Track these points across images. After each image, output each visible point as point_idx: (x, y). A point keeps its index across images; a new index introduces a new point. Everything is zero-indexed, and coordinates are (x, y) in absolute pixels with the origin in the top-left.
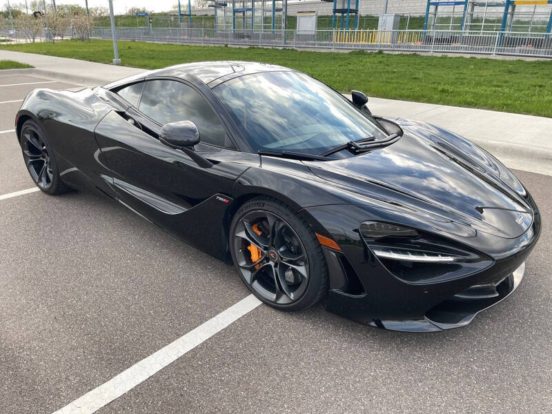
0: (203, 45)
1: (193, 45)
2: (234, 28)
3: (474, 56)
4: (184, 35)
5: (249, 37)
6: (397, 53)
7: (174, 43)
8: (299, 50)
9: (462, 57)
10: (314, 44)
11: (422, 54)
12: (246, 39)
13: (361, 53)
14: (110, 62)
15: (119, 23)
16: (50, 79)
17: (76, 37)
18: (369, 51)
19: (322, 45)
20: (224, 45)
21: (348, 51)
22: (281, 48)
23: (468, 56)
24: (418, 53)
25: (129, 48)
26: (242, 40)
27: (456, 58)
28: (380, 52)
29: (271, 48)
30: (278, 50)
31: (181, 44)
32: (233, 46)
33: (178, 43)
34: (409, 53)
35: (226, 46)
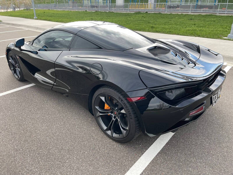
0: (77, 11)
1: (73, 11)
2: (91, 3)
3: (182, 13)
4: (71, 6)
5: (97, 7)
6: (153, 13)
7: (65, 10)
8: (115, 12)
9: (177, 14)
10: (122, 10)
11: (163, 13)
12: (96, 8)
13: (139, 13)
14: (33, 18)
15: (46, 2)
16: (6, 25)
17: (26, 8)
18: (142, 12)
19: (125, 10)
20: (85, 11)
21: (134, 12)
22: (108, 12)
23: (180, 13)
24: (161, 13)
25: (44, 12)
26: (94, 8)
27: (175, 14)
28: (147, 12)
29: (104, 11)
30: (107, 12)
31: (68, 10)
32: (89, 11)
33: (67, 10)
34: (157, 13)
35: (86, 11)
